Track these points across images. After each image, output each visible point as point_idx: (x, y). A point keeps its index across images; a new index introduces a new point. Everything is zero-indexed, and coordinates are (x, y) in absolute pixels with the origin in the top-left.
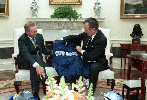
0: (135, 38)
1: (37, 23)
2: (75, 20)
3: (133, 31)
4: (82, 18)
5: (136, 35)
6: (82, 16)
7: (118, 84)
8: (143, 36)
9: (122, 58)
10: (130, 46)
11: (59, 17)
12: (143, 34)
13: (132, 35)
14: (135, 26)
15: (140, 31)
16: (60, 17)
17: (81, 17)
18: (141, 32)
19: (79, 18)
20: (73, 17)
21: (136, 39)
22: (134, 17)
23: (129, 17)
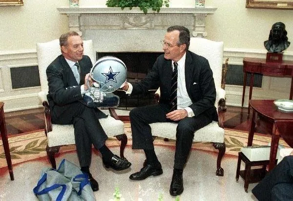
0: (272, 50)
1: (79, 17)
2: (156, 12)
3: (270, 36)
4: (170, 7)
5: (274, 46)
6: (169, 3)
7: (232, 143)
8: (288, 46)
9: (246, 87)
10: (261, 67)
11: (123, 5)
12: (289, 43)
13: (267, 44)
14: (274, 26)
15: (283, 36)
16: (126, 6)
17: (167, 6)
18: (286, 39)
19: (164, 7)
20: (151, 5)
21: (275, 54)
22: (275, 6)
23: (264, 6)
